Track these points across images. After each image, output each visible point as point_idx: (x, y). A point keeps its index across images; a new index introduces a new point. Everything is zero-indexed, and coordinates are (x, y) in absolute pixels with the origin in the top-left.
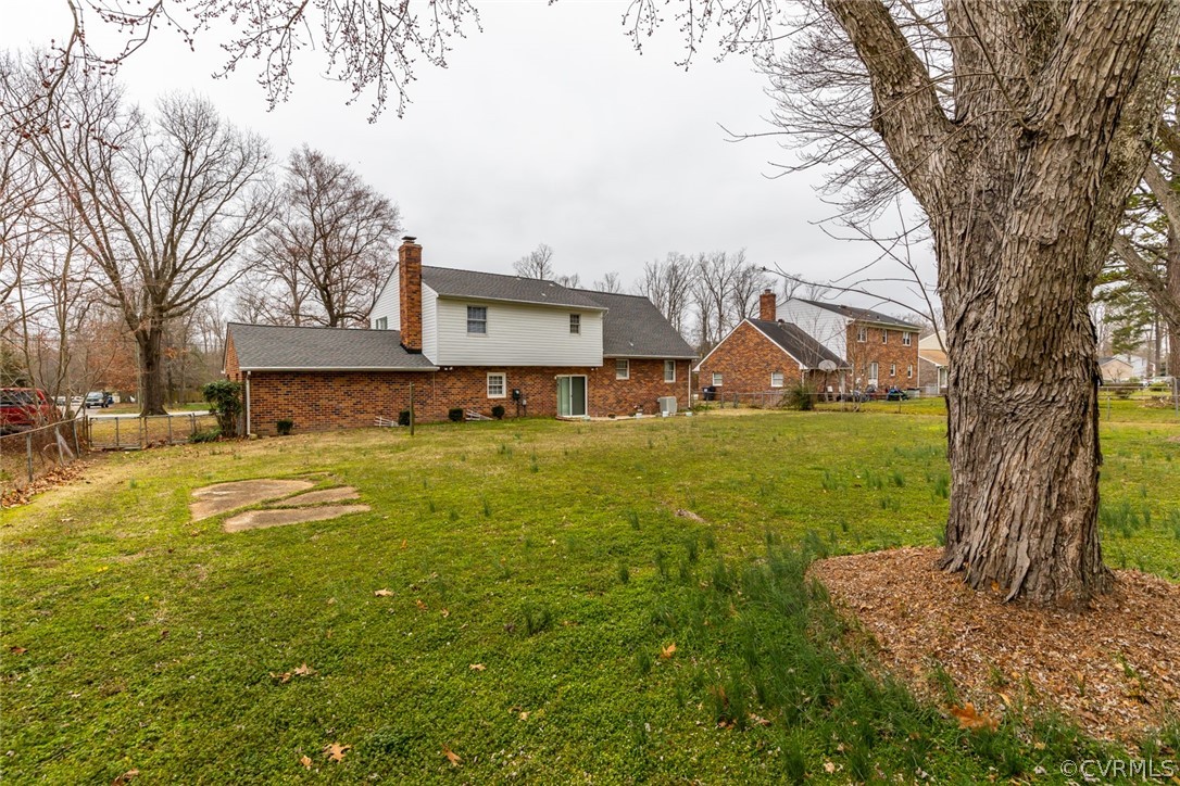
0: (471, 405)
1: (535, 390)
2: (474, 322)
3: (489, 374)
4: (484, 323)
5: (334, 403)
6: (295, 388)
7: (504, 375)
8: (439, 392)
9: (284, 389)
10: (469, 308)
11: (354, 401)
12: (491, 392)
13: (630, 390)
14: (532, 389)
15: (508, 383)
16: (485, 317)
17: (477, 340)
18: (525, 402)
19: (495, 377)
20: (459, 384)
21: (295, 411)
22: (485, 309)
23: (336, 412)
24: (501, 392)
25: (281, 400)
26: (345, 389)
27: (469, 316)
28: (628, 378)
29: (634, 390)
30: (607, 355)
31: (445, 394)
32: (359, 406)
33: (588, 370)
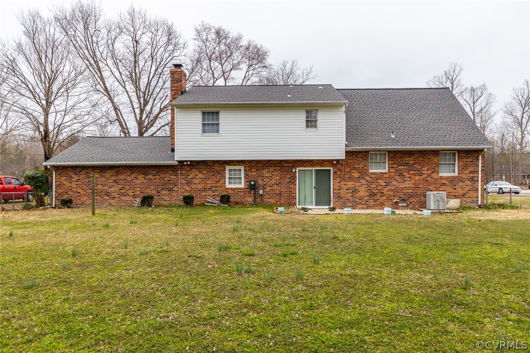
0: (210, 193)
1: (273, 182)
2: (209, 124)
3: (228, 168)
4: (218, 124)
5: (106, 188)
6: (82, 177)
7: (242, 168)
8: (184, 182)
9: (76, 178)
10: (204, 113)
11: (120, 187)
12: (230, 183)
13: (388, 184)
14: (270, 180)
15: (246, 175)
16: (218, 119)
17: (211, 139)
18: (261, 192)
19: (235, 170)
20: (200, 175)
21: (82, 192)
22: (218, 113)
23: (108, 194)
24: (240, 183)
25: (73, 185)
26: (113, 178)
27: (203, 120)
28: (386, 171)
29: (395, 183)
30: (350, 149)
31: (189, 183)
32: (123, 191)
33: (330, 162)
